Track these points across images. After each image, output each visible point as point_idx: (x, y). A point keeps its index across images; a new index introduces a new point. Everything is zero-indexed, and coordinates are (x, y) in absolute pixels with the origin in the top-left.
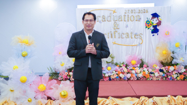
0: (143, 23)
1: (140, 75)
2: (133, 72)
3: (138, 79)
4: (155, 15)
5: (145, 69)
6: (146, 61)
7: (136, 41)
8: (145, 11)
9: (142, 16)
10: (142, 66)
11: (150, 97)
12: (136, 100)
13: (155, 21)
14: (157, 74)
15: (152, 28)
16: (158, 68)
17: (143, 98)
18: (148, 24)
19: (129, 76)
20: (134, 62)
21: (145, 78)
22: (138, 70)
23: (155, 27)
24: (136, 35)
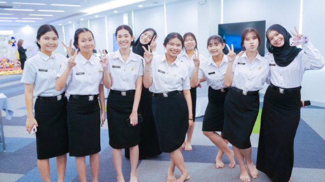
0: (6, 42)
1: (8, 66)
2: (4, 64)
3: (7, 68)
4: (13, 38)
5: (10, 63)
6: (10, 59)
7: (4, 50)
8: (7, 36)
9: (6, 38)
10: (8, 61)
11: (11, 70)
12: (6, 72)
13: (13, 41)
14: (16, 65)
15: (12, 44)
16: (16, 62)
17: (9, 71)
18: (10, 42)
19: (2, 66)
20: (4, 60)
21: (10, 67)
22: (6, 63)
23: (13, 43)
24: (4, 47)
